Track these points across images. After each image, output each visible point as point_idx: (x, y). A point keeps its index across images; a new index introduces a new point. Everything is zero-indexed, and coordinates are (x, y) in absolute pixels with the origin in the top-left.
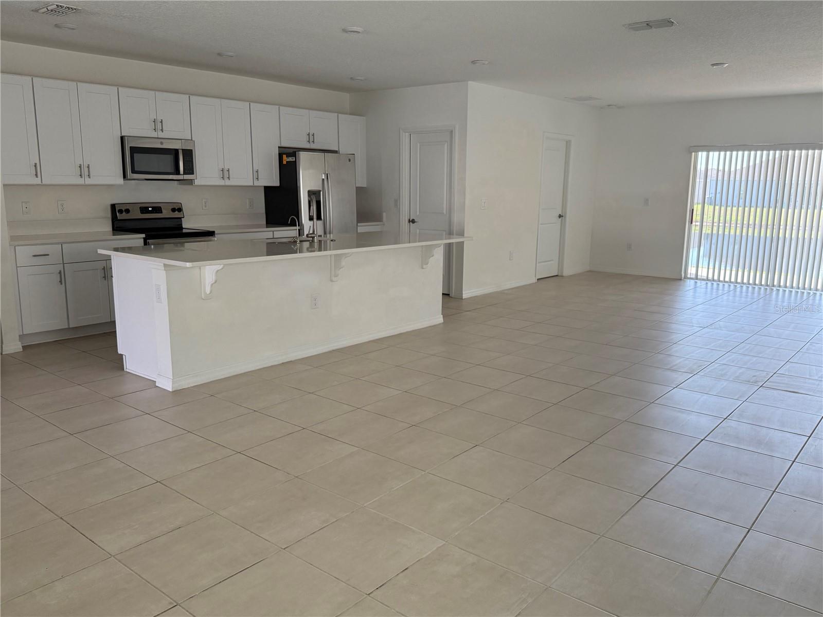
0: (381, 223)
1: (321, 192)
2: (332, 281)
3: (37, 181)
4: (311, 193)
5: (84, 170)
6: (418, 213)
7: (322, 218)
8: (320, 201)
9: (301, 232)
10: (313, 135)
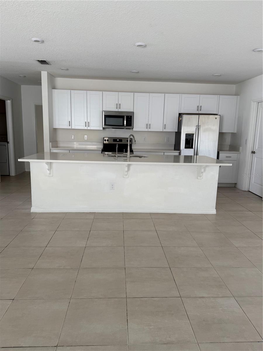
0: (238, 152)
1: (194, 135)
2: (124, 177)
3: (70, 127)
4: (187, 135)
5: (87, 124)
6: (257, 148)
7: (193, 147)
8: (193, 139)
9: (180, 154)
10: (201, 107)
